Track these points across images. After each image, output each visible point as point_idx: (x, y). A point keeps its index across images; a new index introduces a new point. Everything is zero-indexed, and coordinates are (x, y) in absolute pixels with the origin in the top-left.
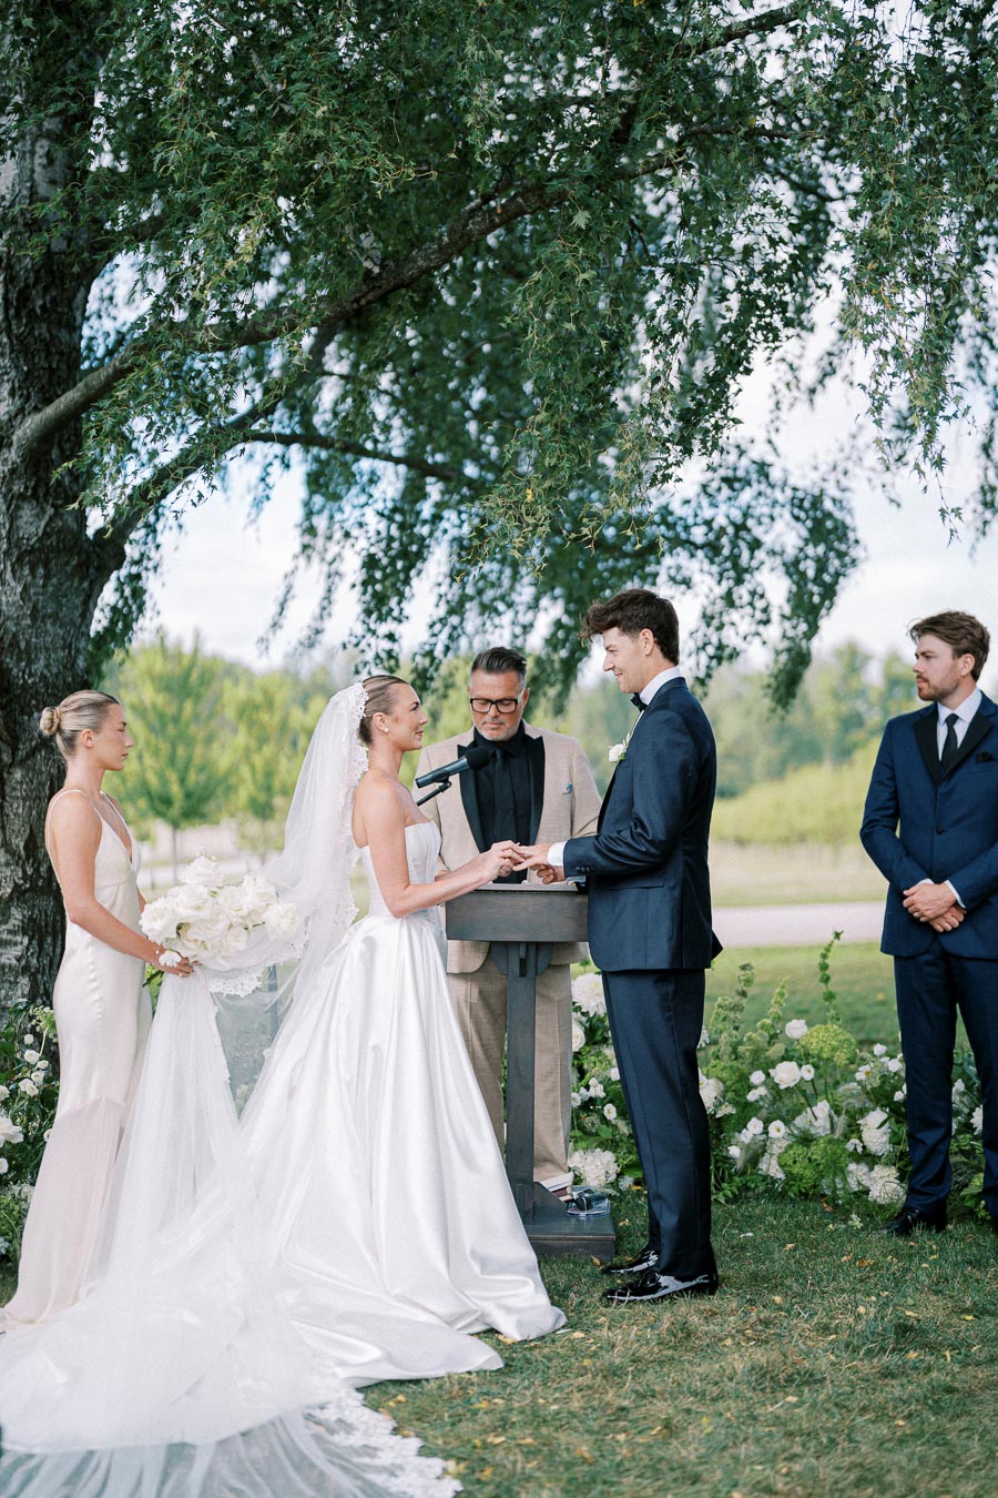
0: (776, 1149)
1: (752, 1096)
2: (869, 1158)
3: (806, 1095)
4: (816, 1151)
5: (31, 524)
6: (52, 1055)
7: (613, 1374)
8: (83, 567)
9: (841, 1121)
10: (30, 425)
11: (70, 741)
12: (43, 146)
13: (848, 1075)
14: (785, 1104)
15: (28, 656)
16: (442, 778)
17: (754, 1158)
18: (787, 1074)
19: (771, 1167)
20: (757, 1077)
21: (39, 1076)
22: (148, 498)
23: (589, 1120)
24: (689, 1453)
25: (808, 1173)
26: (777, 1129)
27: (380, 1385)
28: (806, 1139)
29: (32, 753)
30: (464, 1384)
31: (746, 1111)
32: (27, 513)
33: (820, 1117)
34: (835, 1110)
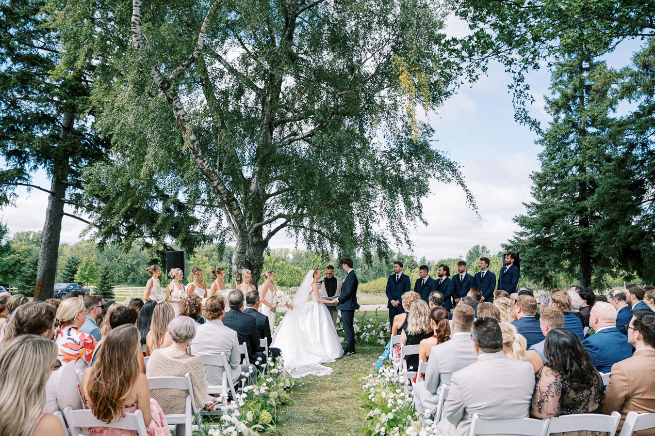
0: (367, 337)
1: (364, 329)
2: (380, 338)
3: (372, 329)
4: (373, 338)
5: (255, 240)
8: (262, 247)
9: (377, 333)
10: (256, 225)
11: (267, 277)
12: (259, 183)
13: (378, 327)
14: (370, 330)
15: (254, 261)
16: (321, 282)
17: (364, 339)
18: (369, 326)
19: (367, 340)
20: (365, 326)
23: (340, 333)
25: (372, 340)
26: (368, 334)
28: (372, 336)
31: (363, 331)
32: (254, 238)
33: (374, 333)
34: (376, 331)
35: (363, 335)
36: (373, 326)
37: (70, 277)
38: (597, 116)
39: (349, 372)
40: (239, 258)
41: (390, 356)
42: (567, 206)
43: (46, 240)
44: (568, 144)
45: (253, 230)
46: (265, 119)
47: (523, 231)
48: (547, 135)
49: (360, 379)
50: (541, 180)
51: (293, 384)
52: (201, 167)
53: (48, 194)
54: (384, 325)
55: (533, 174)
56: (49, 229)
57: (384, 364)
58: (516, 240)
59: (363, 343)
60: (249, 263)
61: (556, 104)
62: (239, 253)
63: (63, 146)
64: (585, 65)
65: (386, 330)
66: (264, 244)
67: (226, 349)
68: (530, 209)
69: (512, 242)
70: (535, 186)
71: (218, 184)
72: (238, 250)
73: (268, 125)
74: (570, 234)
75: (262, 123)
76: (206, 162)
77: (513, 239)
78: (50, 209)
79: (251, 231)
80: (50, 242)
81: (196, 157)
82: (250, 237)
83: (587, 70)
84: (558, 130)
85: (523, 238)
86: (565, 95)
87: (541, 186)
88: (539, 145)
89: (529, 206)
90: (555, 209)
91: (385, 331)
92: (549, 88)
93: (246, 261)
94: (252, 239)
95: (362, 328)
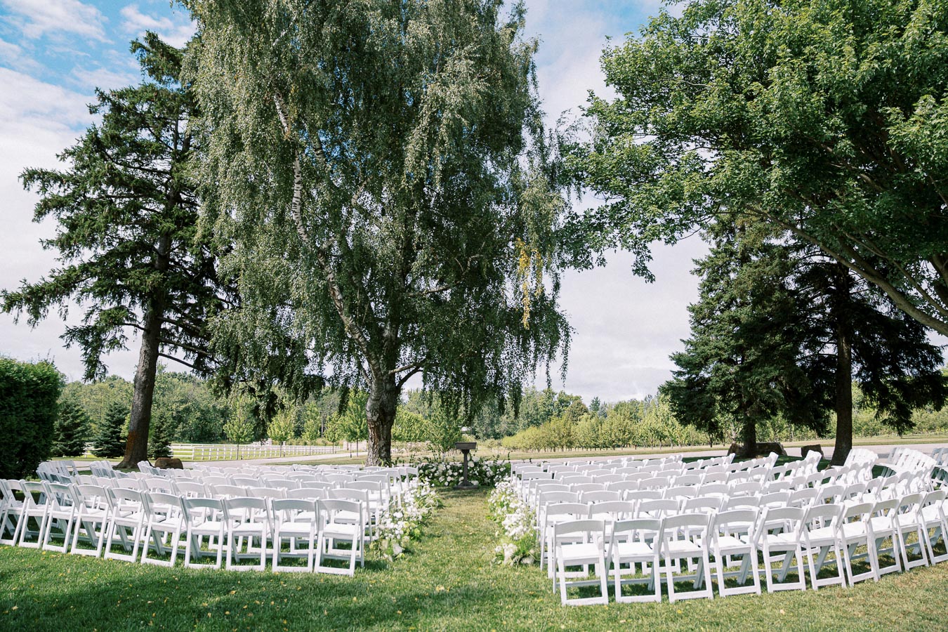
10: (390, 373)
22: (403, 381)
40: (373, 405)
45: (387, 377)
53: (143, 332)
60: (383, 410)
62: (374, 400)
66: (398, 390)
72: (373, 397)
78: (144, 349)
82: (384, 385)
85: (682, 378)
93: (380, 408)
94: (387, 386)
95: (495, 472)
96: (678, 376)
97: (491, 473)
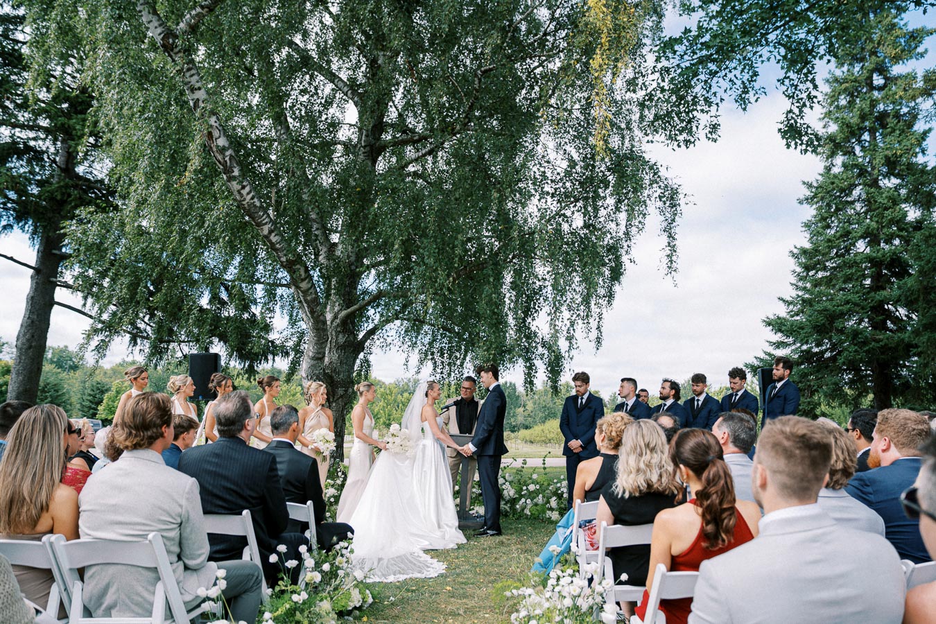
0: (529, 507)
1: (523, 493)
2: (552, 509)
3: (536, 493)
4: (538, 508)
5: (342, 339)
6: (345, 474)
7: (484, 549)
8: (354, 351)
9: (545, 499)
10: (344, 313)
11: (361, 394)
13: (547, 488)
14: (532, 495)
15: (339, 373)
16: (447, 407)
17: (523, 510)
18: (532, 487)
19: (527, 512)
20: (525, 488)
21: (341, 479)
22: (372, 332)
24: (501, 562)
25: (537, 513)
26: (529, 501)
27: (428, 550)
28: (536, 505)
29: (338, 399)
30: (448, 551)
31: (521, 496)
32: (341, 336)
33: (540, 499)
34: (544, 497)
35: (521, 503)
36: (538, 487)
37: (91, 411)
38: (901, 156)
39: (489, 574)
40: (312, 367)
41: (573, 545)
42: (855, 298)
43: (23, 344)
44: (852, 203)
45: (338, 321)
46: (363, 139)
47: (779, 340)
48: (817, 188)
49: (508, 594)
50: (810, 260)
51: (370, 600)
52: (238, 198)
53: (31, 271)
54: (559, 485)
55: (795, 251)
56: (29, 325)
57: (559, 562)
58: (767, 357)
59: (520, 516)
60: (331, 377)
61: (831, 140)
62: (313, 358)
63: (48, 192)
64: (878, 80)
65: (563, 493)
66: (359, 347)
67: (165, 522)
68: (791, 307)
69: (761, 360)
70: (799, 269)
71: (271, 232)
72: (311, 354)
73: (368, 148)
74: (865, 343)
75: (359, 146)
76: (247, 189)
77: (762, 356)
78: (32, 294)
79: (335, 324)
80: (30, 347)
81: (231, 179)
82: (334, 333)
83: (880, 89)
84: (836, 181)
86: (845, 125)
87: (807, 268)
88: (806, 206)
89: (788, 303)
90: (834, 303)
91: (560, 497)
92: (820, 119)
93: (325, 374)
94: (337, 337)
95: (519, 491)
96: (778, 347)
97: (512, 492)
